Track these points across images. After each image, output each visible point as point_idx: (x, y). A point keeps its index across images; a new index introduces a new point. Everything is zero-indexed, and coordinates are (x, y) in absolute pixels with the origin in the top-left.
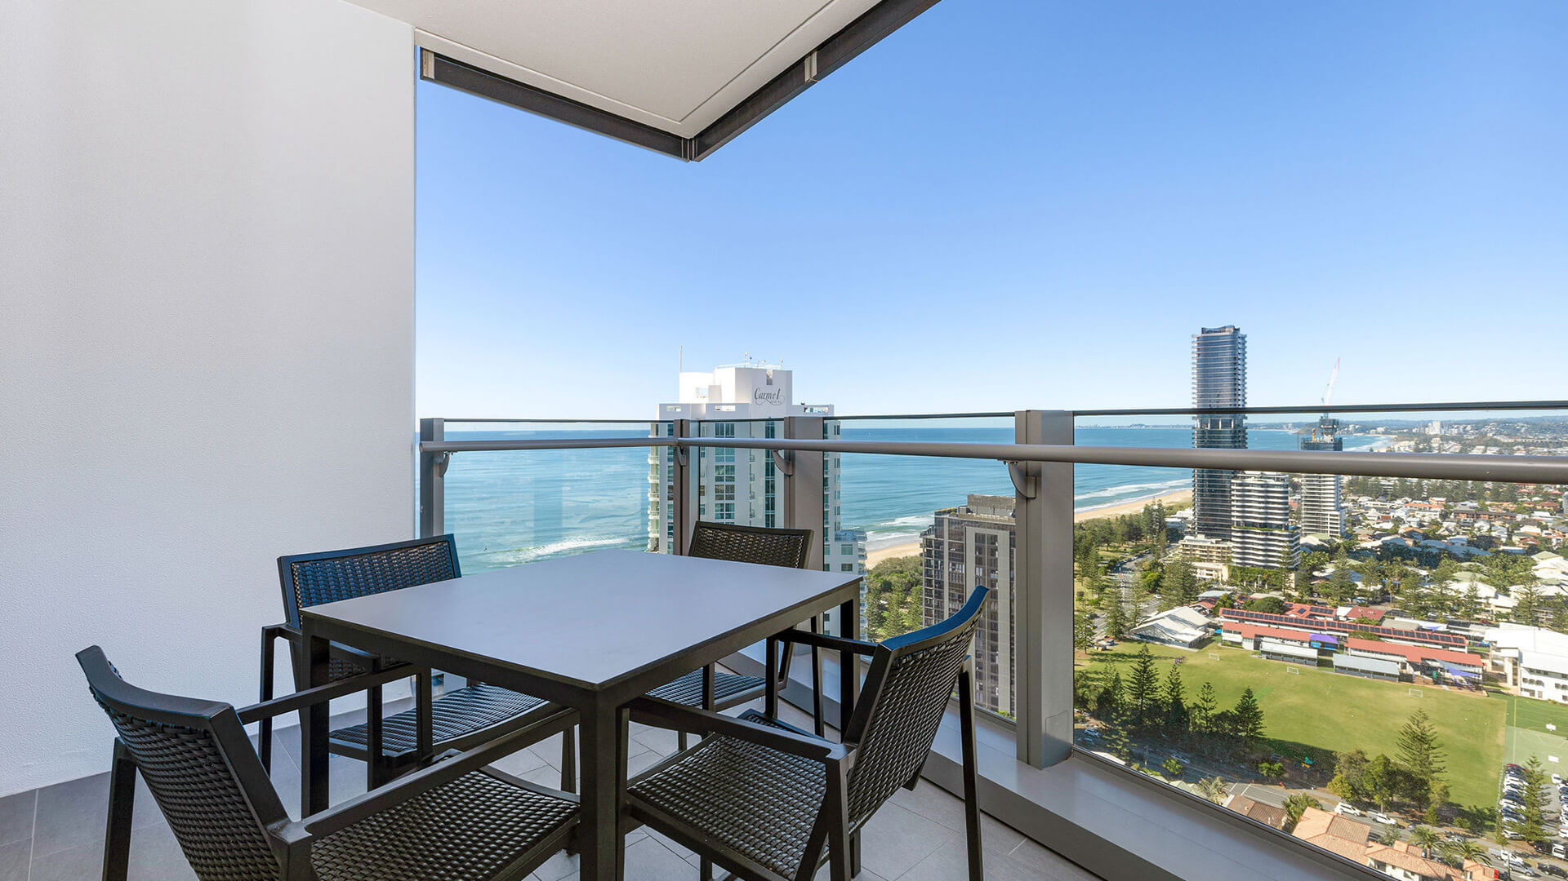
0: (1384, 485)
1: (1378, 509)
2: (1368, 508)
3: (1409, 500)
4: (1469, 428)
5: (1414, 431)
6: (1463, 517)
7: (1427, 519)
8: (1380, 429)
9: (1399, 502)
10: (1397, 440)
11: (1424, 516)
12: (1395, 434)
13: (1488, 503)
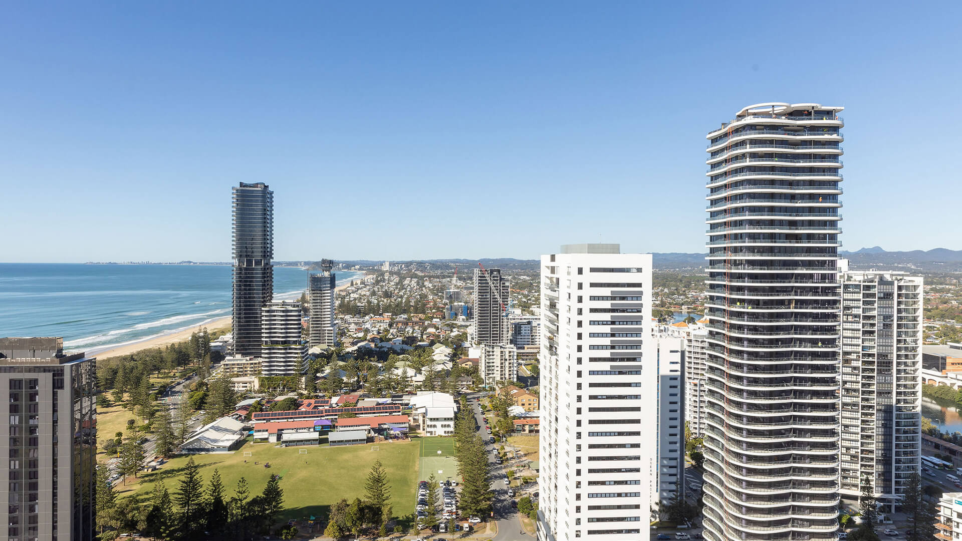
0: (359, 306)
1: (356, 324)
2: (350, 323)
3: (373, 316)
4: (403, 266)
5: (376, 268)
6: (400, 325)
7: (382, 328)
8: (357, 267)
9: (367, 317)
10: (366, 274)
11: (380, 326)
12: (365, 270)
13: (412, 315)
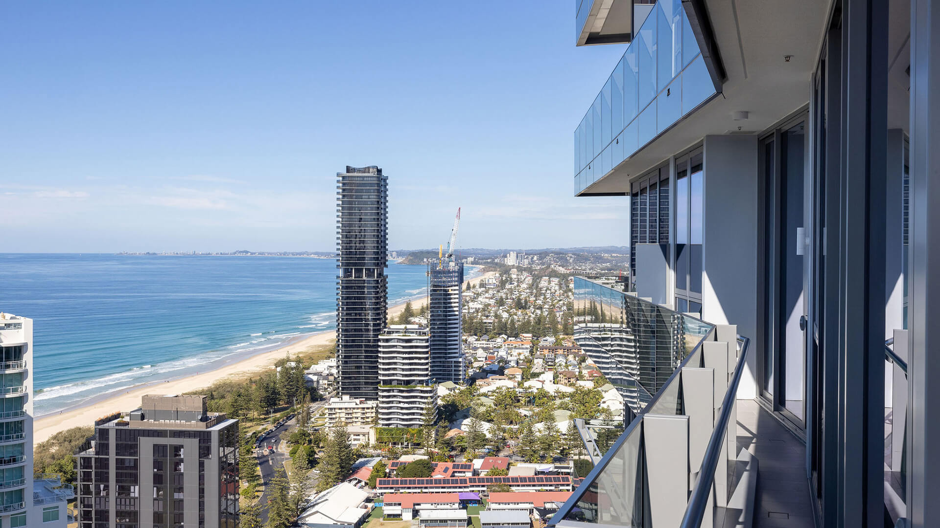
0: (486, 323)
1: (485, 349)
2: (475, 349)
3: (506, 337)
4: (535, 258)
5: (496, 261)
6: (546, 352)
7: (522, 357)
8: (470, 259)
9: (499, 340)
10: (485, 271)
11: (520, 354)
12: (481, 264)
13: (561, 337)
